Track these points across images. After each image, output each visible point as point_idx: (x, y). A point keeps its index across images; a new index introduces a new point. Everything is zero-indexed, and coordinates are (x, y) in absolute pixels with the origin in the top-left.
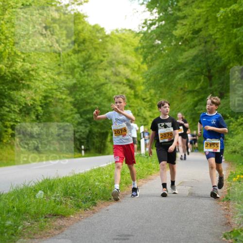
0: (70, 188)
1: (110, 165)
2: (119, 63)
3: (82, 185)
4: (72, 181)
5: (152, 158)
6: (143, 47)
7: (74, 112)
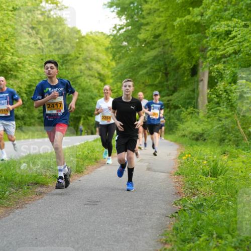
6: (113, 47)
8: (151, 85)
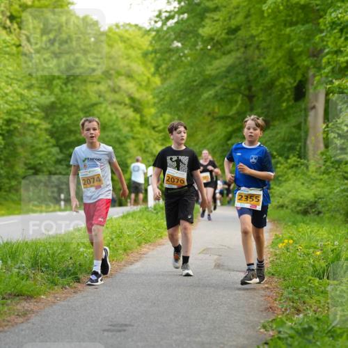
0: (41, 256)
2: (119, 74)
3: (59, 251)
4: (45, 246)
6: (155, 52)
7: (50, 144)
8: (223, 118)
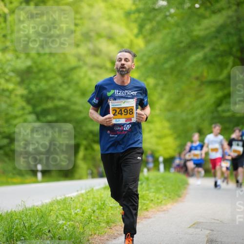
0: (16, 229)
1: (82, 195)
2: (99, 35)
3: (36, 224)
4: (21, 219)
5: (148, 185)
6: (138, 11)
7: (26, 111)
8: (213, 82)
